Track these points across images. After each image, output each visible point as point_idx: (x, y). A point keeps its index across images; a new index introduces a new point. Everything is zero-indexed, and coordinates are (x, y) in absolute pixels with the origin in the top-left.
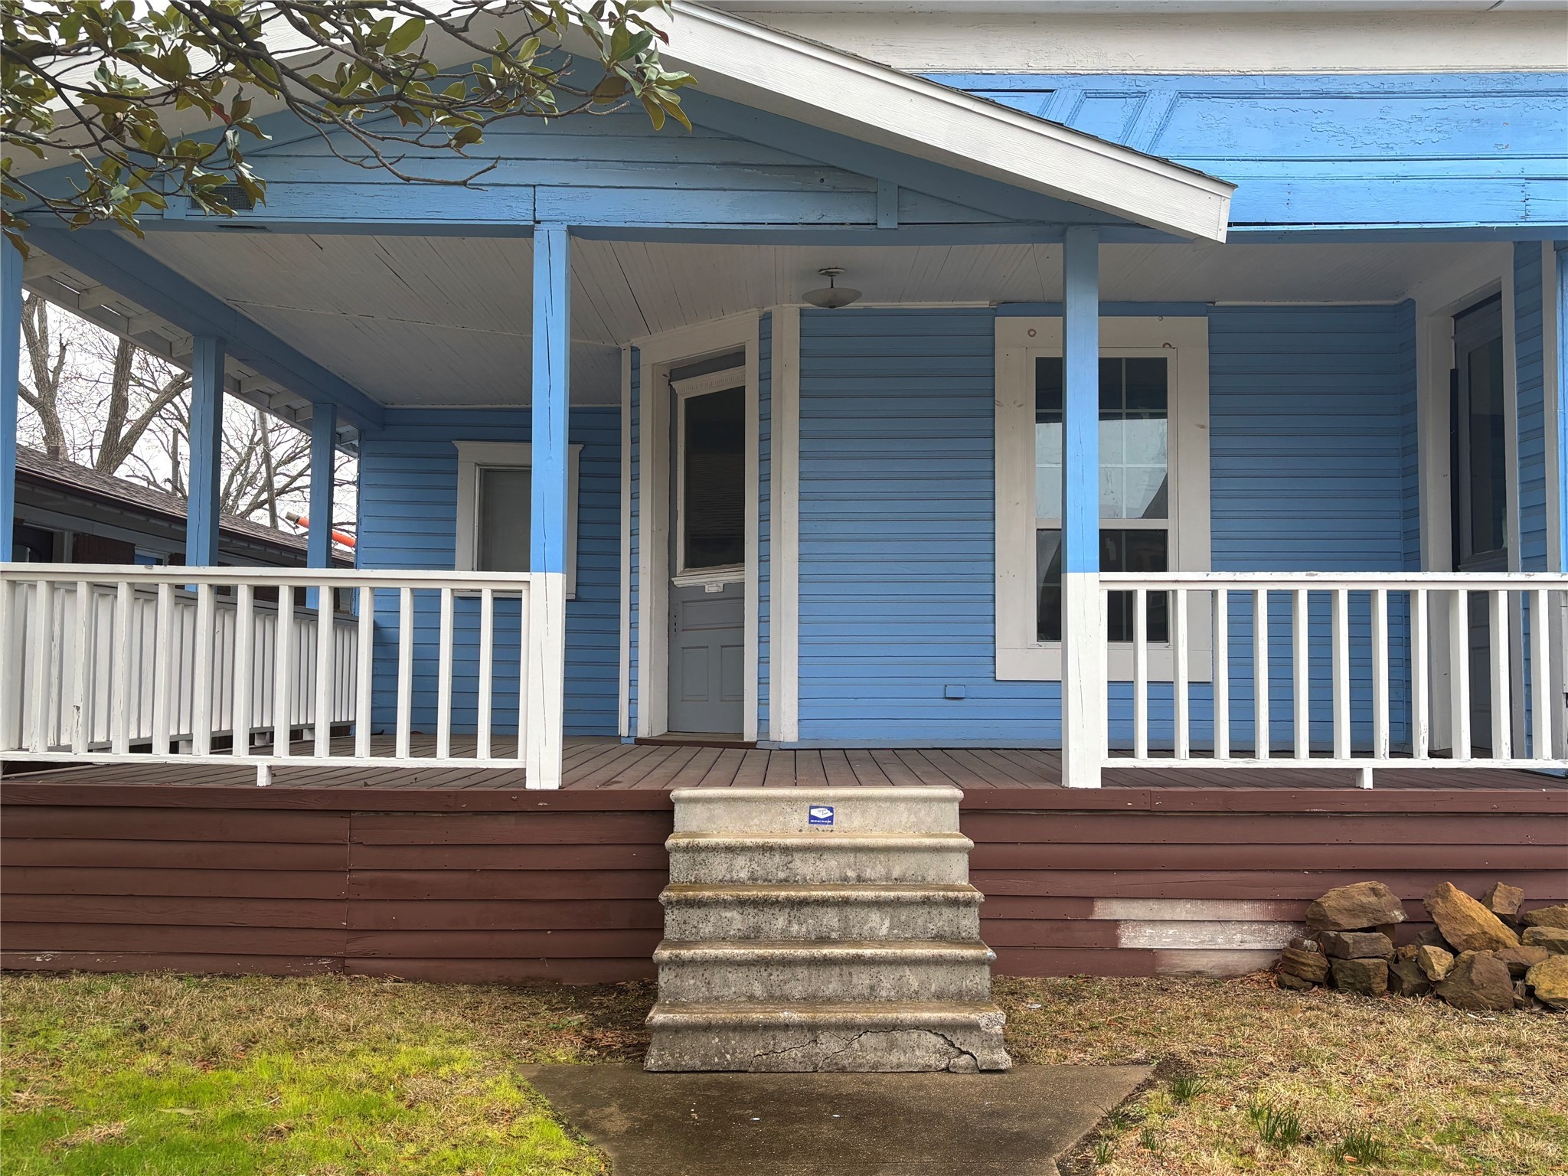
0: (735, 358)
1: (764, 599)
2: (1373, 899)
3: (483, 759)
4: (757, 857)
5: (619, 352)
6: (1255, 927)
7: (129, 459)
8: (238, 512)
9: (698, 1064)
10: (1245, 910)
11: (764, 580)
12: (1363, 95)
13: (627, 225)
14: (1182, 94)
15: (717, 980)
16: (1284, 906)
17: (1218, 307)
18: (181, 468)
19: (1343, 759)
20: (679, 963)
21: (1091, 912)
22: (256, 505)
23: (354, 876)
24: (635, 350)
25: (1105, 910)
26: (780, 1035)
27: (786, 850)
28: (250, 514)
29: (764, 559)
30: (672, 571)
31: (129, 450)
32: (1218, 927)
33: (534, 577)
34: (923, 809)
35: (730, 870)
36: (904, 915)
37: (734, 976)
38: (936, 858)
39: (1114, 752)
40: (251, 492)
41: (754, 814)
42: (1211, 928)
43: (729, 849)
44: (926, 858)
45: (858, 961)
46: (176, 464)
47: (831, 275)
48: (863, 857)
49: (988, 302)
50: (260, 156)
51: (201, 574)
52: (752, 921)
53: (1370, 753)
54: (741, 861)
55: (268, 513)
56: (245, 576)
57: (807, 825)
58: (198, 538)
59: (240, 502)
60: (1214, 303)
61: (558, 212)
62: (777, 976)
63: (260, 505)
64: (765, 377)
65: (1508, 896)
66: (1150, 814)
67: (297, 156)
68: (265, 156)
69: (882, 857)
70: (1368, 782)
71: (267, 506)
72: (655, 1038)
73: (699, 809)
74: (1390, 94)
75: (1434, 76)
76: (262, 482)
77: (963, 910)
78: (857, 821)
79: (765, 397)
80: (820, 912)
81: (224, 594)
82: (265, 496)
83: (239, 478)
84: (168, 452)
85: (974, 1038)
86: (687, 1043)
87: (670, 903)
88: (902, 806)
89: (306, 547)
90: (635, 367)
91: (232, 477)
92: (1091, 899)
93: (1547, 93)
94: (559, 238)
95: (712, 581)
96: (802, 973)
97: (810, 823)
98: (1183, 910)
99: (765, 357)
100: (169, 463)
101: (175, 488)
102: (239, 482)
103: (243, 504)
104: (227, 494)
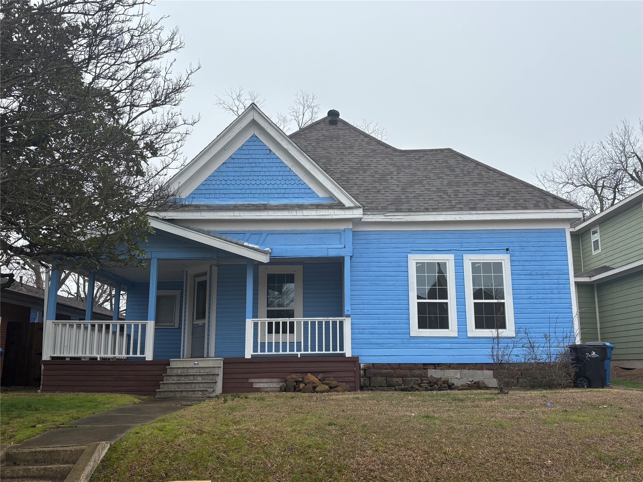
0: (205, 274)
1: (209, 326)
2: (296, 376)
3: (138, 355)
4: (182, 369)
5: (184, 271)
6: (278, 383)
7: (63, 286)
8: (100, 303)
9: (163, 397)
10: (276, 380)
11: (209, 322)
12: (301, 234)
14: (268, 234)
15: (170, 386)
16: (283, 379)
18: (80, 288)
19: (295, 352)
20: (164, 384)
21: (248, 381)
22: (106, 301)
23: (115, 376)
24: (187, 271)
25: (251, 380)
26: (177, 393)
27: (187, 368)
28: (104, 303)
29: (209, 317)
30: (193, 321)
31: (63, 283)
32: (271, 383)
33: (148, 322)
34: (215, 361)
35: (177, 372)
36: (204, 377)
37: (172, 386)
38: (213, 368)
39: (254, 352)
40: (105, 296)
41: (184, 363)
42: (269, 383)
43: (177, 368)
44: (211, 369)
45: (192, 383)
46: (78, 287)
48: (200, 369)
51: (89, 322)
52: (178, 379)
53: (301, 351)
54: (179, 370)
55: (109, 303)
56: (97, 322)
57: (193, 364)
58: (88, 314)
59: (100, 300)
61: (156, 256)
62: (179, 385)
63: (107, 301)
64: (210, 278)
65: (320, 376)
66: (259, 362)
69: (204, 369)
70: (299, 356)
71: (109, 301)
72: (157, 393)
73: (174, 362)
74: (305, 234)
75: (313, 231)
76: (108, 292)
77: (214, 376)
78: (203, 364)
79: (210, 283)
80: (190, 377)
81: (93, 326)
82: (109, 298)
83: (100, 291)
84: (75, 282)
85: (207, 392)
86: (162, 394)
87: (164, 376)
88: (211, 361)
89: (112, 315)
90: (187, 275)
91: (98, 290)
92: (248, 378)
93: (332, 233)
94: (156, 261)
95: (200, 322)
96: (183, 385)
98: (265, 380)
99: (211, 274)
100: (76, 286)
101: (77, 295)
102: (100, 292)
103: (101, 301)
104: (96, 297)
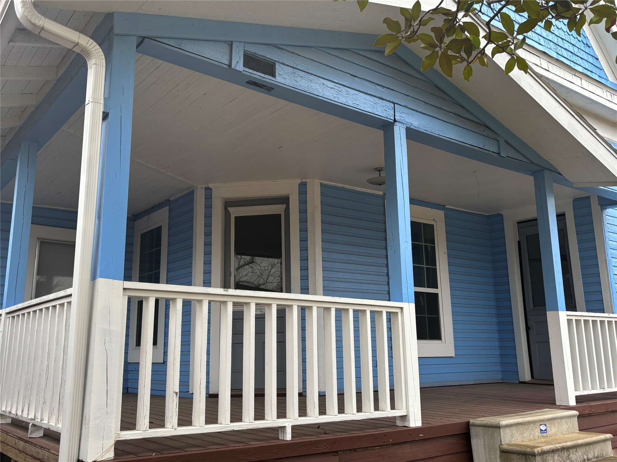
0: (282, 200)
4: (560, 454)
13: (426, 132)
17: (446, 208)
24: (208, 190)
27: (568, 449)
33: (405, 305)
34: (569, 421)
41: (525, 431)
47: (380, 171)
49: (382, 193)
50: (279, 48)
54: (556, 457)
57: (540, 434)
60: (445, 206)
61: (403, 118)
64: (303, 211)
67: (297, 54)
68: (282, 49)
73: (508, 430)
79: (303, 221)
88: (563, 421)
94: (403, 132)
97: (541, 433)
